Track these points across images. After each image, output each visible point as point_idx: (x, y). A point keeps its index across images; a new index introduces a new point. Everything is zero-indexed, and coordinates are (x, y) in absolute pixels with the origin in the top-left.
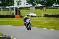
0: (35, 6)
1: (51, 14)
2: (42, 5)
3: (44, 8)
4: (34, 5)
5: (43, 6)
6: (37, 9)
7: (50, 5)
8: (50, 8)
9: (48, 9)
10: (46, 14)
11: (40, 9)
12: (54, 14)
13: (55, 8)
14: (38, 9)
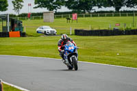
0: (54, 10)
1: (89, 28)
2: (69, 8)
3: (75, 15)
4: (51, 8)
5: (71, 10)
6: (57, 17)
7: (87, 10)
8: (86, 16)
9: (82, 16)
10: (79, 28)
11: (64, 17)
12: (96, 29)
13: (97, 16)
14: (60, 17)
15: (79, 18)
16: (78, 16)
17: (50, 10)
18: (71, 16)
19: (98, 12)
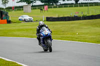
0: (31, 4)
1: (56, 16)
2: (42, 2)
3: (46, 7)
5: (43, 4)
6: (34, 9)
8: (54, 7)
9: (51, 8)
10: (49, 16)
11: (38, 8)
12: (61, 16)
13: (62, 7)
14: (36, 9)
15: (49, 9)
16: (49, 8)
17: (28, 4)
18: (44, 8)
19: (63, 4)
